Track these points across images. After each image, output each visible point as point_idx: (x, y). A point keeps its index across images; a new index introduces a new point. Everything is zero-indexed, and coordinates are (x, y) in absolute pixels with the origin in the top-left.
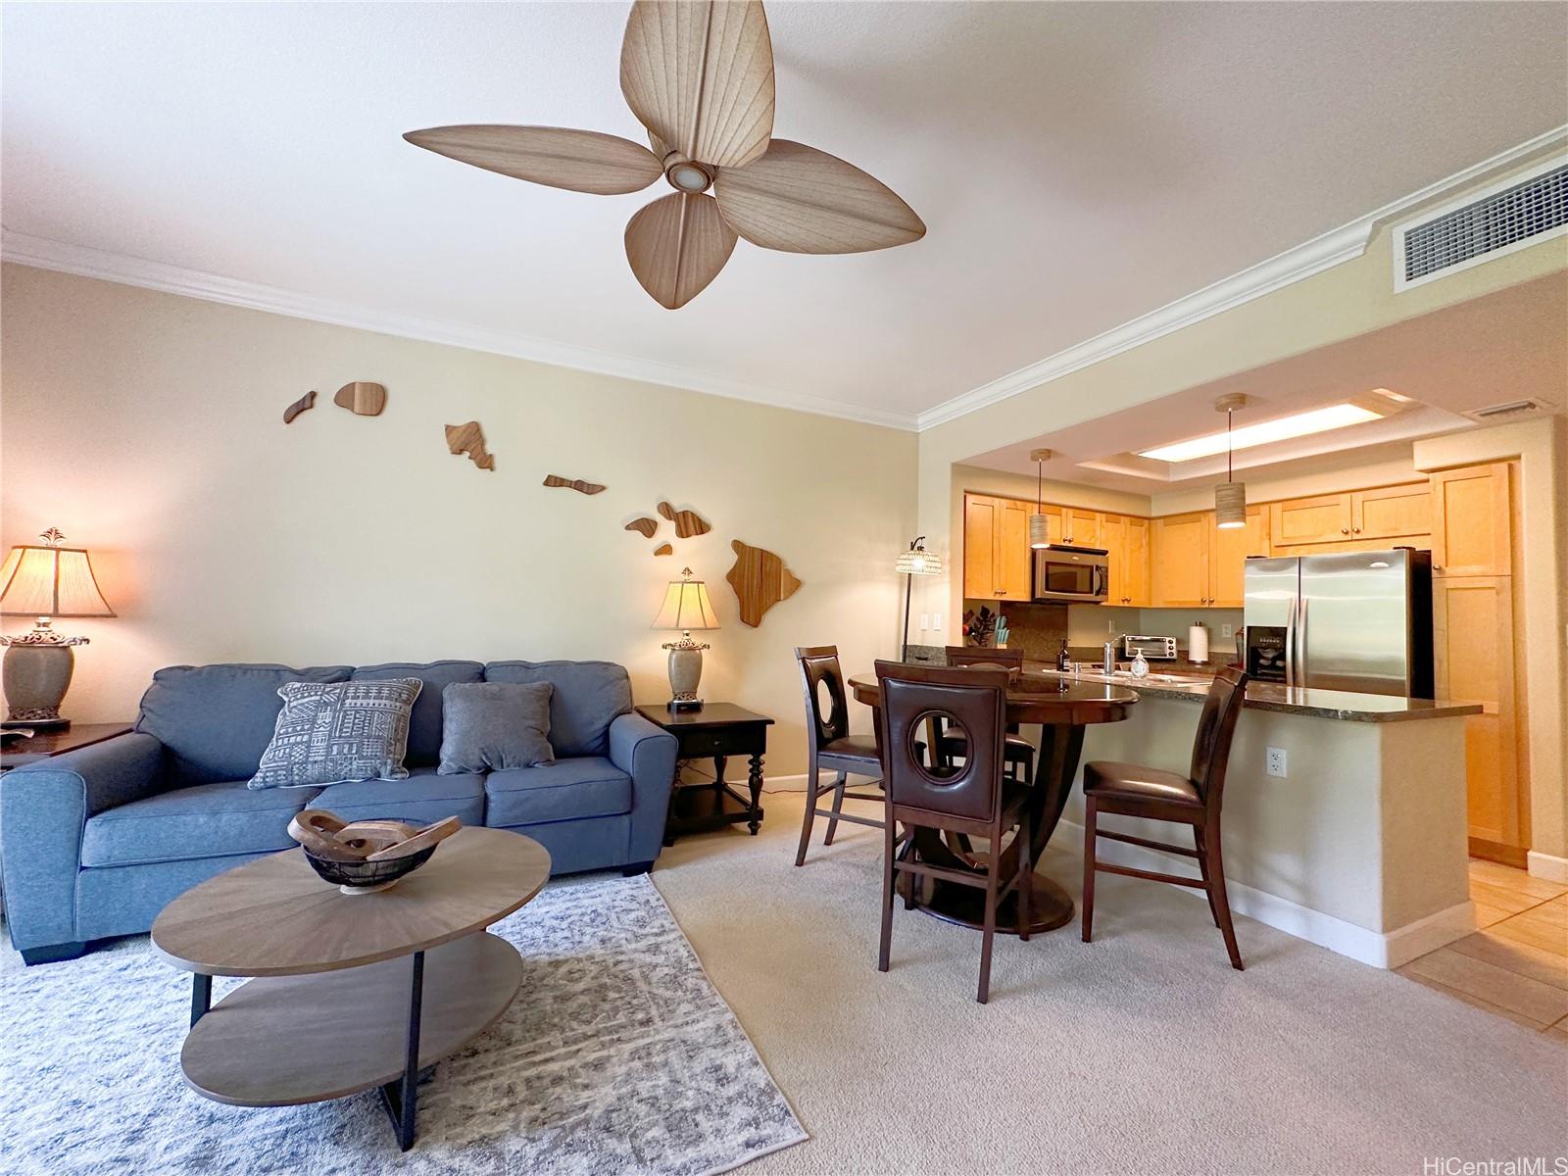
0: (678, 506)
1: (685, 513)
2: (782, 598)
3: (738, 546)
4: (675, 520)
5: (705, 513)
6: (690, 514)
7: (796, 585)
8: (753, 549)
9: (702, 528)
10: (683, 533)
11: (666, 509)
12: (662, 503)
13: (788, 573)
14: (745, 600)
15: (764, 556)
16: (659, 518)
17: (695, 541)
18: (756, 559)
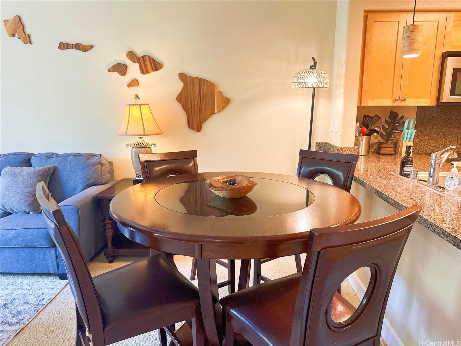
0: (140, 52)
1: (143, 57)
2: (216, 112)
3: (182, 76)
4: (138, 63)
5: (158, 56)
6: (147, 57)
7: (226, 102)
8: (193, 78)
9: (156, 66)
10: (144, 71)
11: (132, 55)
12: (129, 52)
13: (221, 93)
14: (190, 113)
15: (201, 82)
16: (128, 62)
17: (153, 75)
18: (196, 85)
